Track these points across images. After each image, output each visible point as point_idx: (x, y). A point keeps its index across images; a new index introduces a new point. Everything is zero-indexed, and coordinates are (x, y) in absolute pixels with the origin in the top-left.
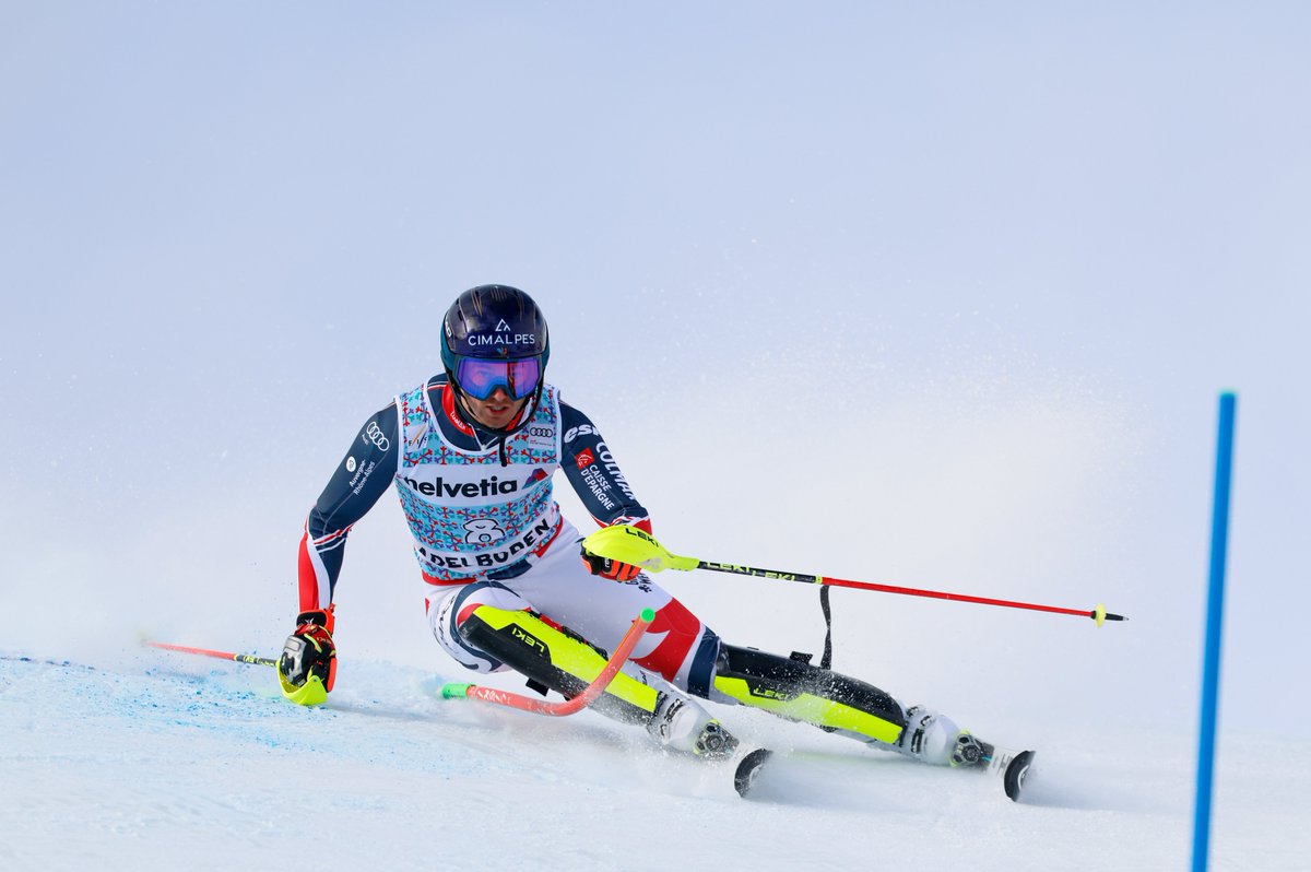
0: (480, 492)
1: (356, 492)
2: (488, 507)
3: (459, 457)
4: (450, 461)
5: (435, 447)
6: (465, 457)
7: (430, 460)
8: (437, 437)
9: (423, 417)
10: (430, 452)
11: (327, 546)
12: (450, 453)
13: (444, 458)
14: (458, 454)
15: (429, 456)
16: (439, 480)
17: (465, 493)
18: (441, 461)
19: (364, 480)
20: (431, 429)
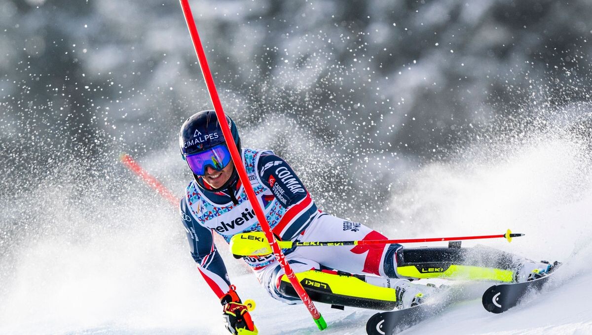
0: (244, 219)
1: (197, 240)
2: (254, 225)
3: (224, 209)
4: (222, 213)
5: (211, 209)
6: (227, 207)
7: (212, 216)
8: (209, 204)
9: (197, 197)
10: (210, 213)
11: (207, 263)
12: (219, 209)
13: (217, 212)
14: (223, 208)
15: (211, 215)
16: (222, 223)
17: (238, 224)
18: (217, 215)
19: (196, 235)
20: (204, 202)
